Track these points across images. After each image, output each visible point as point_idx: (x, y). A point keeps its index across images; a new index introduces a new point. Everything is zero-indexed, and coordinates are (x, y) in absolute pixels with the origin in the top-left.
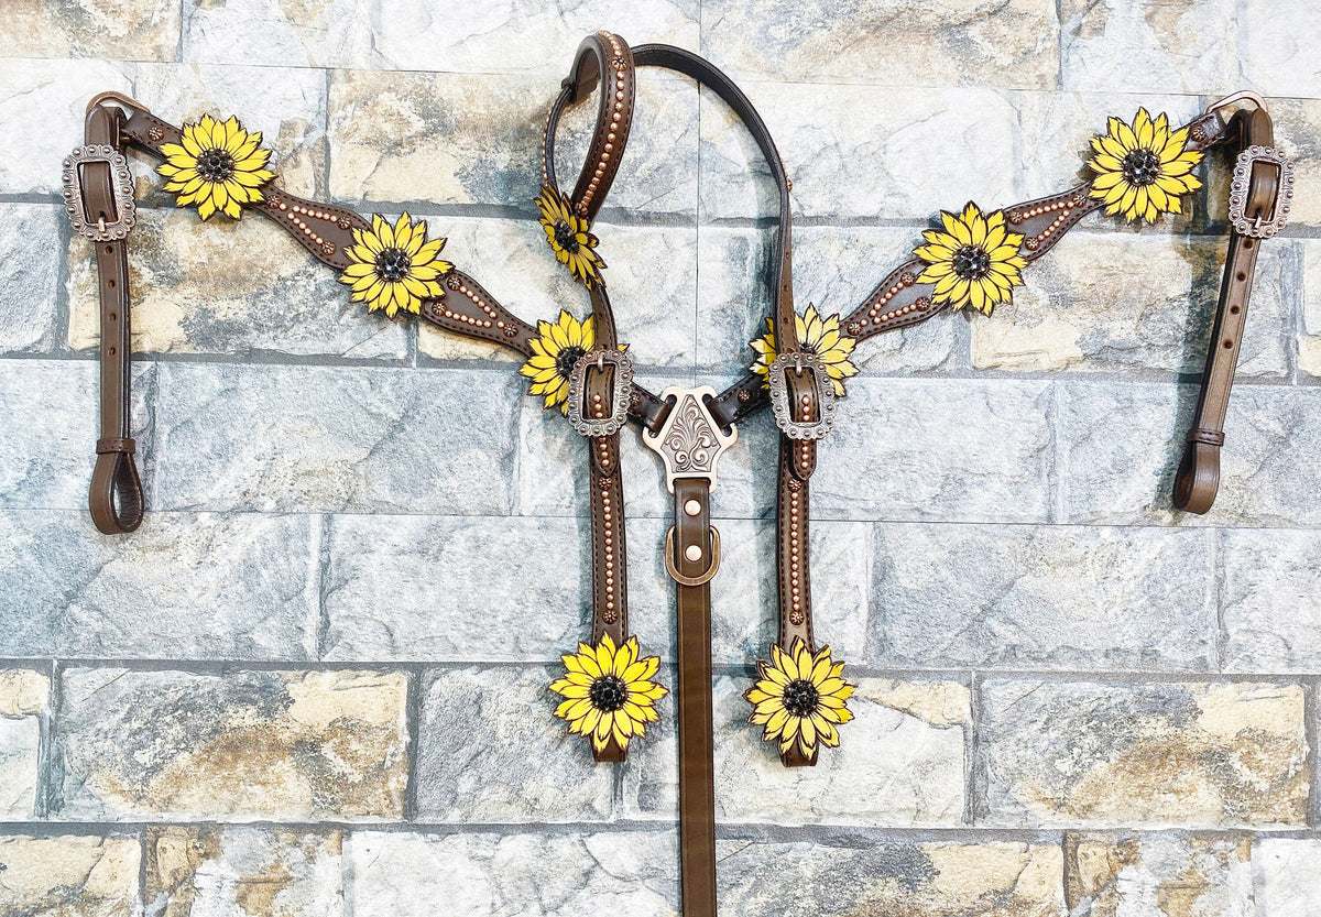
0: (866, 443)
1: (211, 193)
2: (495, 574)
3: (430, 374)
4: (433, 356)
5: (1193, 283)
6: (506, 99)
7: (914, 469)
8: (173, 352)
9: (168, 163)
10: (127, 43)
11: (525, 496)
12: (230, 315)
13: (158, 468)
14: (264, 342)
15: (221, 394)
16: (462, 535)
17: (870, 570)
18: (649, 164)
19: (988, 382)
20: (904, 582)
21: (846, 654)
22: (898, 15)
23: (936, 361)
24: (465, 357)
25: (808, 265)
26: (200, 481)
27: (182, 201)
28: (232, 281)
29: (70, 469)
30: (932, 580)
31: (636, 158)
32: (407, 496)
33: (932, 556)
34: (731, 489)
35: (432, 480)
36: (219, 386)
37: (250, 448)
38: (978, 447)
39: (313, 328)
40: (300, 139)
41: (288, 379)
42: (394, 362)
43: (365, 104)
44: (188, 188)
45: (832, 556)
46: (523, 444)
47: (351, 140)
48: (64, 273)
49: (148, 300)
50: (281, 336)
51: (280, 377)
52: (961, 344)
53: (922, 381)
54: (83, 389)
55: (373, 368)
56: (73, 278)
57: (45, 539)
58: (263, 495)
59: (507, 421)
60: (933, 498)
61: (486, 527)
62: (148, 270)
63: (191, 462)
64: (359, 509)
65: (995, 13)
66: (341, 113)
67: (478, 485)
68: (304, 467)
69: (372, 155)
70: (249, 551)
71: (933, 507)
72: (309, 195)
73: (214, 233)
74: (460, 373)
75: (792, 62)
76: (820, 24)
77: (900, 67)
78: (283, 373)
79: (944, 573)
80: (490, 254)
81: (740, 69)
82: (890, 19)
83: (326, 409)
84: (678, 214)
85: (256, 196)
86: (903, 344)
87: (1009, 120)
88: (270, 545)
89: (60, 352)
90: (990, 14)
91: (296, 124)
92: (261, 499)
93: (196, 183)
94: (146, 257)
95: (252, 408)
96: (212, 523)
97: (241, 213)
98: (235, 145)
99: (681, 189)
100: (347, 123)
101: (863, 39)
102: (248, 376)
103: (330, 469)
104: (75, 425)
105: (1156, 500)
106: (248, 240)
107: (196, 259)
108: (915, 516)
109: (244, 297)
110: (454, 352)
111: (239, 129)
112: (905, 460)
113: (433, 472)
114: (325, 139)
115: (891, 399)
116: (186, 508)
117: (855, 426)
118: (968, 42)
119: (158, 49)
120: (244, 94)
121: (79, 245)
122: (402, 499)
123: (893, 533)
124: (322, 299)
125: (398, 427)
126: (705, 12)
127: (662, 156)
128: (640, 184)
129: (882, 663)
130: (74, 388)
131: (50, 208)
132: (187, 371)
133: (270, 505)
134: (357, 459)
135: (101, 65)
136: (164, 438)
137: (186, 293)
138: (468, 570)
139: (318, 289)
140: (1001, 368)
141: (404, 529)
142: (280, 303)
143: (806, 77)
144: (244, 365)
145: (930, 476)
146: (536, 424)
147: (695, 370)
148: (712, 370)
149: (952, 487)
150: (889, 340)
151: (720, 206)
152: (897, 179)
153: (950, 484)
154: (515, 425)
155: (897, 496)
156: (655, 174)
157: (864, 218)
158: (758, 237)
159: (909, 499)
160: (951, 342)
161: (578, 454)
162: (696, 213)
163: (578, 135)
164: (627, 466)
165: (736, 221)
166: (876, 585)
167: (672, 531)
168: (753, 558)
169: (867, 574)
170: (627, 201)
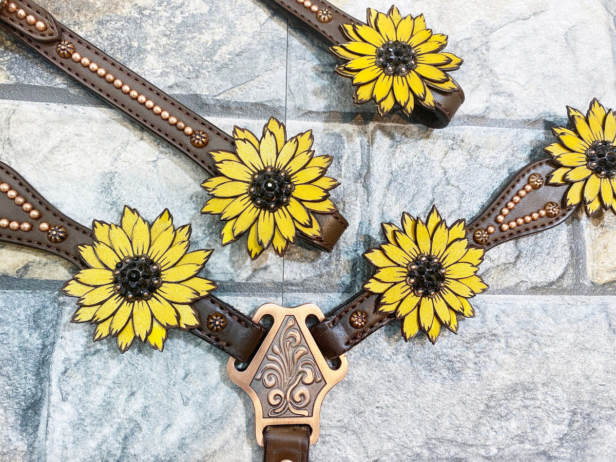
0: (485, 374)
7: (538, 403)
18: (230, 48)
19: (607, 298)
23: (553, 276)
25: (411, 165)
31: (214, 41)
34: (327, 439)
38: (604, 376)
46: (54, 388)
52: (577, 256)
53: (538, 300)
60: (561, 439)
71: (562, 449)
80: (27, 144)
84: (262, 105)
86: (518, 257)
87: (606, 23)
99: (266, 77)
112: (528, 395)
115: (510, 322)
117: (471, 355)
127: (245, 39)
128: (218, 70)
145: (556, 411)
146: (74, 361)
147: (281, 288)
148: (303, 286)
149: (579, 424)
150: (503, 252)
151: (312, 98)
152: (501, 77)
153: (578, 421)
154: (43, 363)
155: (522, 439)
156: (237, 59)
157: (469, 117)
158: (355, 135)
159: (535, 442)
160: (568, 254)
161: (128, 400)
162: (283, 105)
163: (147, 12)
164: (193, 415)
165: (330, 116)
170: (203, 88)
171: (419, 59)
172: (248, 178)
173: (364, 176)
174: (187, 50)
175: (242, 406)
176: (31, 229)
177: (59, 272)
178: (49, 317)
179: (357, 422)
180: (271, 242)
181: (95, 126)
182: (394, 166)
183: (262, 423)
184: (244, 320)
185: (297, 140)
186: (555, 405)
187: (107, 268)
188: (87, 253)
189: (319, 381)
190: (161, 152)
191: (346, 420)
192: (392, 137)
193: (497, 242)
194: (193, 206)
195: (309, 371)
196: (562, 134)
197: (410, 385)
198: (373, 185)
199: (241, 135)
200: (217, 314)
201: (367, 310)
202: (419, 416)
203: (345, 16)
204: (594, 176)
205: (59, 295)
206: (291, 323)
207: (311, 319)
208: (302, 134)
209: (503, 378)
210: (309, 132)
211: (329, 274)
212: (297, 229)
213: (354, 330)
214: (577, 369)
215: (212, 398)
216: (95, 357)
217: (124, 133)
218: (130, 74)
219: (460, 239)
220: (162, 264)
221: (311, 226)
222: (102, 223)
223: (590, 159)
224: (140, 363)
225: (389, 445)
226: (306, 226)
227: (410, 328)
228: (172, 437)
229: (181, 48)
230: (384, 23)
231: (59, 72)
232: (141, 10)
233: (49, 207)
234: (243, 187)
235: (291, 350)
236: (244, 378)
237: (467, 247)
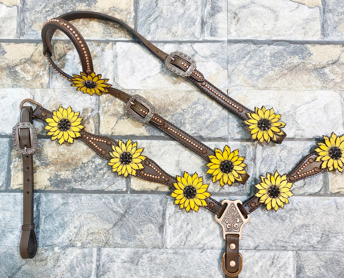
0: (293, 221)
1: (63, 135)
2: (158, 270)
3: (134, 196)
4: (136, 190)
6: (160, 99)
7: (310, 231)
8: (46, 189)
9: (48, 125)
10: (31, 82)
11: (168, 241)
12: (66, 177)
13: (41, 231)
14: (77, 186)
15: (62, 205)
16: (146, 256)
17: (295, 269)
18: (211, 120)
19: (336, 198)
20: (308, 274)
22: (298, 65)
23: (317, 191)
24: (147, 190)
25: (269, 155)
26: (55, 236)
27: (53, 138)
28: (67, 165)
29: (11, 232)
30: (318, 273)
31: (206, 119)
32: (127, 241)
33: (318, 264)
34: (243, 238)
35: (135, 235)
36: (61, 201)
37: (72, 224)
38: (334, 223)
39: (94, 180)
40: (89, 114)
41: (85, 199)
42: (122, 192)
43: (112, 101)
44: (55, 134)
45: (282, 264)
46: (167, 221)
47: (107, 114)
48: (10, 162)
49: (38, 171)
50: (83, 184)
51: (83, 198)
52: (326, 184)
53: (312, 198)
54: (15, 203)
55: (115, 194)
56: (13, 164)
57: (2, 257)
58: (77, 241)
59: (161, 213)
60: (318, 242)
61: (154, 253)
62: (37, 161)
63: (52, 229)
64: (110, 246)
65: (334, 63)
66: (103, 105)
67: (151, 237)
68: (91, 231)
69: (115, 119)
70: (72, 262)
71: (318, 245)
72: (93, 133)
73: (63, 149)
74: (145, 196)
75: (261, 83)
76: (270, 69)
77: (300, 84)
78: (84, 197)
79: (323, 270)
80: (155, 153)
81: (242, 86)
82: (296, 67)
83: (98, 210)
84: (220, 138)
85: (78, 135)
86: (305, 184)
87: (340, 102)
88: (79, 259)
89: (8, 190)
90: (332, 64)
91: (88, 109)
92: (76, 242)
93: (58, 132)
94: (37, 156)
95: (73, 210)
96: (59, 251)
97: (73, 141)
98: (71, 117)
99: (222, 129)
100: (106, 108)
101: (286, 74)
102: (71, 199)
103: (100, 232)
104: (13, 216)
106: (72, 150)
107: (54, 157)
108: (311, 248)
109: (70, 170)
110: (143, 188)
111: (72, 112)
112: (307, 228)
113: (136, 232)
114: (98, 114)
115: (301, 205)
116: (50, 246)
117: (288, 215)
118: (324, 74)
119: (42, 84)
120: (70, 99)
121: (15, 152)
122: (125, 242)
123: (303, 254)
124: (97, 170)
125: (123, 216)
126: (229, 66)
127: (215, 117)
128: (207, 127)
130: (13, 203)
131: (8, 139)
132: (51, 196)
133: (79, 244)
134: (109, 228)
135: (23, 90)
136: (43, 220)
137: (51, 169)
138: (148, 269)
139: (96, 167)
140: (341, 193)
141: (126, 253)
142: (83, 172)
143: (266, 88)
144: (70, 194)
145: (316, 234)
146: (172, 214)
147: (229, 194)
148: (235, 194)
149: (324, 238)
150: (300, 183)
151: (236, 135)
152: (300, 124)
153: (324, 237)
154: (164, 214)
155: (305, 241)
156: (213, 124)
157: (288, 138)
158: (250, 146)
159: (309, 242)
160: (322, 183)
161: (187, 226)
162: (227, 137)
163: (185, 111)
164: (205, 230)
165: (242, 140)
166: (297, 275)
167: (224, 255)
168: (252, 265)
169: (294, 271)
170: (203, 134)
171: (272, 125)
172: (219, 163)
173: (254, 159)
174: (198, 122)
175: (218, 228)
176: (160, 178)
177: (166, 189)
178: (164, 202)
179: (252, 234)
180: (227, 183)
181: (173, 147)
182: (264, 156)
183: (225, 233)
184: (219, 204)
185: (234, 152)
186: (317, 231)
187: (181, 189)
188: (175, 185)
189: (241, 221)
190: (192, 154)
191: (249, 233)
192: (263, 146)
193: (297, 180)
194: (202, 170)
195: (238, 219)
196: (320, 145)
197: (268, 224)
198: (257, 162)
199: (217, 150)
200: (212, 203)
201: (255, 202)
202: (271, 233)
204: (331, 159)
205: (166, 196)
206: (233, 205)
207: (239, 205)
208: (235, 150)
209: (299, 223)
210: (238, 150)
211: (243, 190)
212: (235, 179)
213: (251, 208)
214: (324, 221)
215: (210, 226)
216: (177, 213)
217: (181, 148)
218: (181, 131)
219: (285, 180)
220: (196, 188)
221: (239, 178)
222: (178, 176)
223: (330, 153)
224: (190, 215)
225: (262, 241)
226: (238, 178)
227: (269, 207)
228: (199, 236)
229: (196, 121)
230: (260, 112)
231: (162, 131)
232: (183, 110)
233: (164, 172)
234: (218, 166)
235: (233, 213)
236: (220, 220)
237: (287, 183)
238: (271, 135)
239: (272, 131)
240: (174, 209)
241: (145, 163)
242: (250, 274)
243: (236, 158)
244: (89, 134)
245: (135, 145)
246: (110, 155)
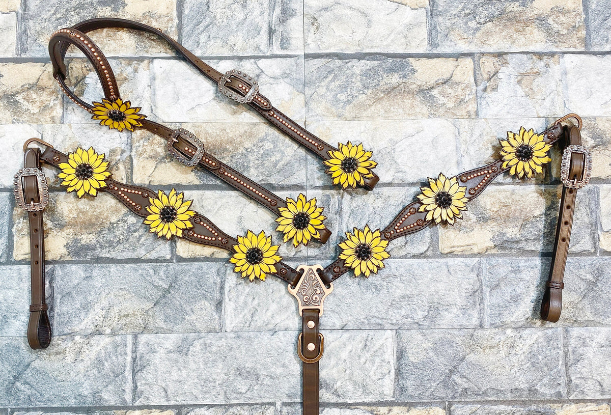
0: (390, 291)
1: (83, 185)
2: (214, 361)
3: (182, 265)
4: (183, 257)
5: (546, 208)
6: (215, 134)
7: (414, 303)
8: (61, 260)
9: (62, 172)
10: (38, 116)
11: (228, 322)
12: (88, 242)
13: (56, 315)
14: (104, 254)
15: (84, 279)
16: (198, 342)
17: (395, 353)
18: (283, 162)
19: (448, 260)
20: (412, 359)
21: (385, 395)
22: (398, 86)
23: (422, 251)
24: (198, 257)
25: (359, 206)
26: (75, 321)
27: (70, 189)
28: (87, 225)
29: (15, 317)
30: (425, 357)
31: (276, 160)
32: (172, 324)
33: (424, 346)
34: (327, 315)
35: (184, 316)
36: (83, 275)
37: (98, 304)
38: (444, 292)
39: (127, 246)
40: (119, 157)
41: (116, 271)
42: (165, 261)
43: (149, 139)
44: (72, 184)
45: (376, 347)
46: (226, 297)
47: (143, 156)
48: (11, 224)
49: (50, 236)
50: (112, 250)
51: (112, 270)
52: (435, 242)
53: (416, 261)
54: (20, 279)
55: (155, 264)
56: (15, 227)
57: (4, 351)
58: (105, 326)
59: (218, 286)
60: (424, 317)
61: (210, 338)
62: (50, 222)
63: (71, 312)
64: (150, 332)
65: (445, 83)
66: (137, 144)
67: (206, 318)
68: (124, 313)
69: (153, 163)
70: (99, 354)
71: (424, 322)
72: (124, 182)
73: (83, 204)
74: (196, 264)
75: (348, 111)
76: (361, 92)
77: (401, 111)
78: (113, 268)
79: (431, 354)
80: (209, 207)
81: (324, 115)
82: (395, 88)
83: (133, 284)
84: (296, 185)
85: (103, 184)
86: (406, 243)
88: (109, 350)
89: (10, 262)
90: (442, 83)
91: (116, 150)
92: (104, 328)
93: (76, 180)
94: (48, 216)
95: (98, 285)
96: (81, 341)
97: (97, 193)
98: (93, 161)
99: (298, 173)
100: (140, 149)
101: (382, 98)
102: (97, 271)
103: (136, 313)
104: (17, 296)
105: (533, 314)
106: (96, 206)
107: (71, 216)
108: (415, 326)
109: (94, 233)
110: (193, 255)
111: (94, 153)
112: (410, 299)
113: (184, 312)
114: (130, 156)
115: (402, 270)
116: (69, 334)
117: (385, 283)
118: (433, 97)
119: (52, 118)
120: (93, 137)
121: (18, 211)
122: (170, 326)
123: (405, 334)
124: (131, 232)
125: (167, 291)
126: (307, 89)
127: (288, 158)
128: (278, 172)
129: (403, 399)
130: (16, 278)
131: (8, 194)
132: (68, 268)
133: (108, 331)
134: (148, 308)
135: (27, 127)
136: (58, 301)
137: (67, 232)
138: (201, 360)
139: (129, 228)
140: (454, 253)
141: (171, 340)
142: (111, 235)
143: (356, 118)
144: (95, 265)
145: (422, 306)
146: (232, 287)
147: (307, 259)
148: (316, 258)
149: (432, 311)
150: (400, 241)
151: (317, 181)
152: (400, 164)
154: (222, 288)
155: (407, 317)
156: (286, 167)
157: (383, 183)
158: (335, 195)
159: (412, 318)
160: (429, 241)
161: (252, 301)
162: (305, 184)
163: (249, 150)
164: (276, 306)
165: (324, 187)
166: (398, 361)
167: (301, 336)
168: (338, 349)
169: (393, 355)
170: (273, 180)
171: (359, 165)
172: (292, 217)
173: (339, 212)
174: (266, 165)
175: (294, 303)
176: (215, 240)
177: (224, 254)
178: (222, 272)
179: (338, 309)
180: (302, 241)
181: (233, 199)
182: (352, 207)
183: (301, 308)
184: (293, 271)
185: (310, 202)
186: (422, 303)
187: (244, 253)
188: (236, 247)
189: (322, 293)
190: (259, 208)
191: (334, 308)
192: (351, 195)
193: (395, 237)
194: (272, 228)
195: (318, 289)
196: (424, 190)
197: (359, 295)
198: (344, 216)
199: (289, 201)
200: (283, 268)
201: (340, 266)
202: (362, 307)
203: (329, 146)
204: (438, 207)
205: (225, 263)
206: (311, 272)
207: (318, 270)
208: (312, 199)
209: (398, 293)
210: (315, 199)
211: (326, 253)
212: (311, 236)
213: (335, 274)
214: (432, 289)
215: (283, 300)
216: (240, 286)
217: (244, 200)
218: (243, 176)
219: (378, 237)
220: (263, 251)
221: (316, 235)
222: (240, 236)
223: (437, 200)
224: (256, 287)
225: (352, 318)
226: (315, 235)
227: (357, 272)
228: (269, 314)
229: (264, 164)
230: (345, 149)
231: (217, 178)
232: (247, 149)
233: (221, 231)
234: (291, 221)
235: (311, 282)
236: (294, 292)
237: (381, 240)
238: (358, 178)
239: (359, 173)
240: (235, 280)
241: (195, 221)
242: (335, 362)
243: (312, 209)
244: (118, 183)
245: (180, 196)
246: (147, 211)
